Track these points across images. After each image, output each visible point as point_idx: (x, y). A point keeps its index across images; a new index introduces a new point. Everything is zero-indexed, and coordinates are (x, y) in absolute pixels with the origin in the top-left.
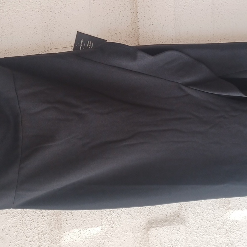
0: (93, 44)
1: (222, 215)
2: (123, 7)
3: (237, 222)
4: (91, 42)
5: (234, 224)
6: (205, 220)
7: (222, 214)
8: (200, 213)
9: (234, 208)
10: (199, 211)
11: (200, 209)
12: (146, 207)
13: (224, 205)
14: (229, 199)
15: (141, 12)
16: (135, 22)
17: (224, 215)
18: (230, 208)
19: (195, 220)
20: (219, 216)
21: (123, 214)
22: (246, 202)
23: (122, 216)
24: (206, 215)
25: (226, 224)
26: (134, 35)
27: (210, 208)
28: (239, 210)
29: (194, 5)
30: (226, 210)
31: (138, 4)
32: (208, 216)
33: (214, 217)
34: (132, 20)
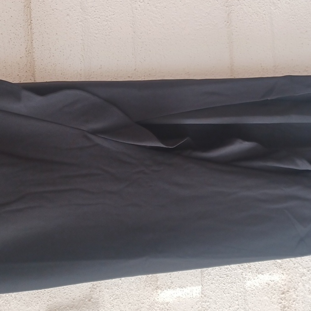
1: (148, 297)
2: (14, 33)
3: (168, 304)
5: (164, 307)
6: (126, 304)
7: (148, 295)
8: (119, 295)
9: (163, 286)
10: (118, 292)
11: (119, 290)
12: (46, 290)
13: (151, 284)
14: (157, 275)
15: (38, 41)
16: (31, 53)
17: (151, 296)
18: (157, 287)
19: (113, 304)
20: (145, 298)
21: (14, 300)
22: (179, 279)
23: (12, 303)
24: (128, 297)
25: (154, 308)
26: (29, 69)
27: (132, 288)
28: (170, 289)
29: (109, 33)
30: (153, 289)
31: (33, 30)
32: (130, 299)
33: (138, 300)
34: (27, 49)
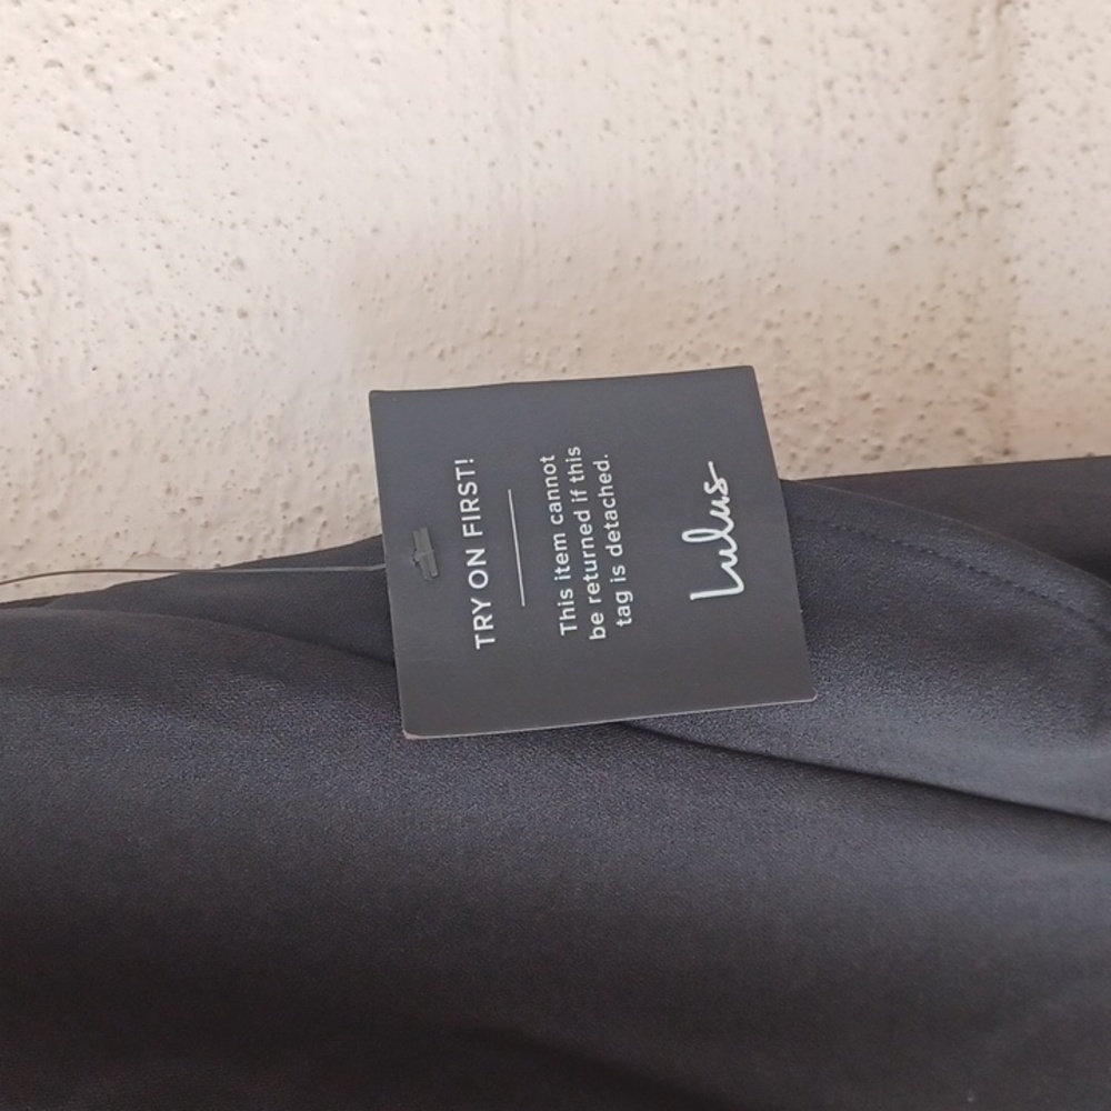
0: (602, 465)
2: (854, 34)
4: (575, 451)
15: (1050, 106)
16: (983, 210)
26: (955, 347)
34: (947, 179)
